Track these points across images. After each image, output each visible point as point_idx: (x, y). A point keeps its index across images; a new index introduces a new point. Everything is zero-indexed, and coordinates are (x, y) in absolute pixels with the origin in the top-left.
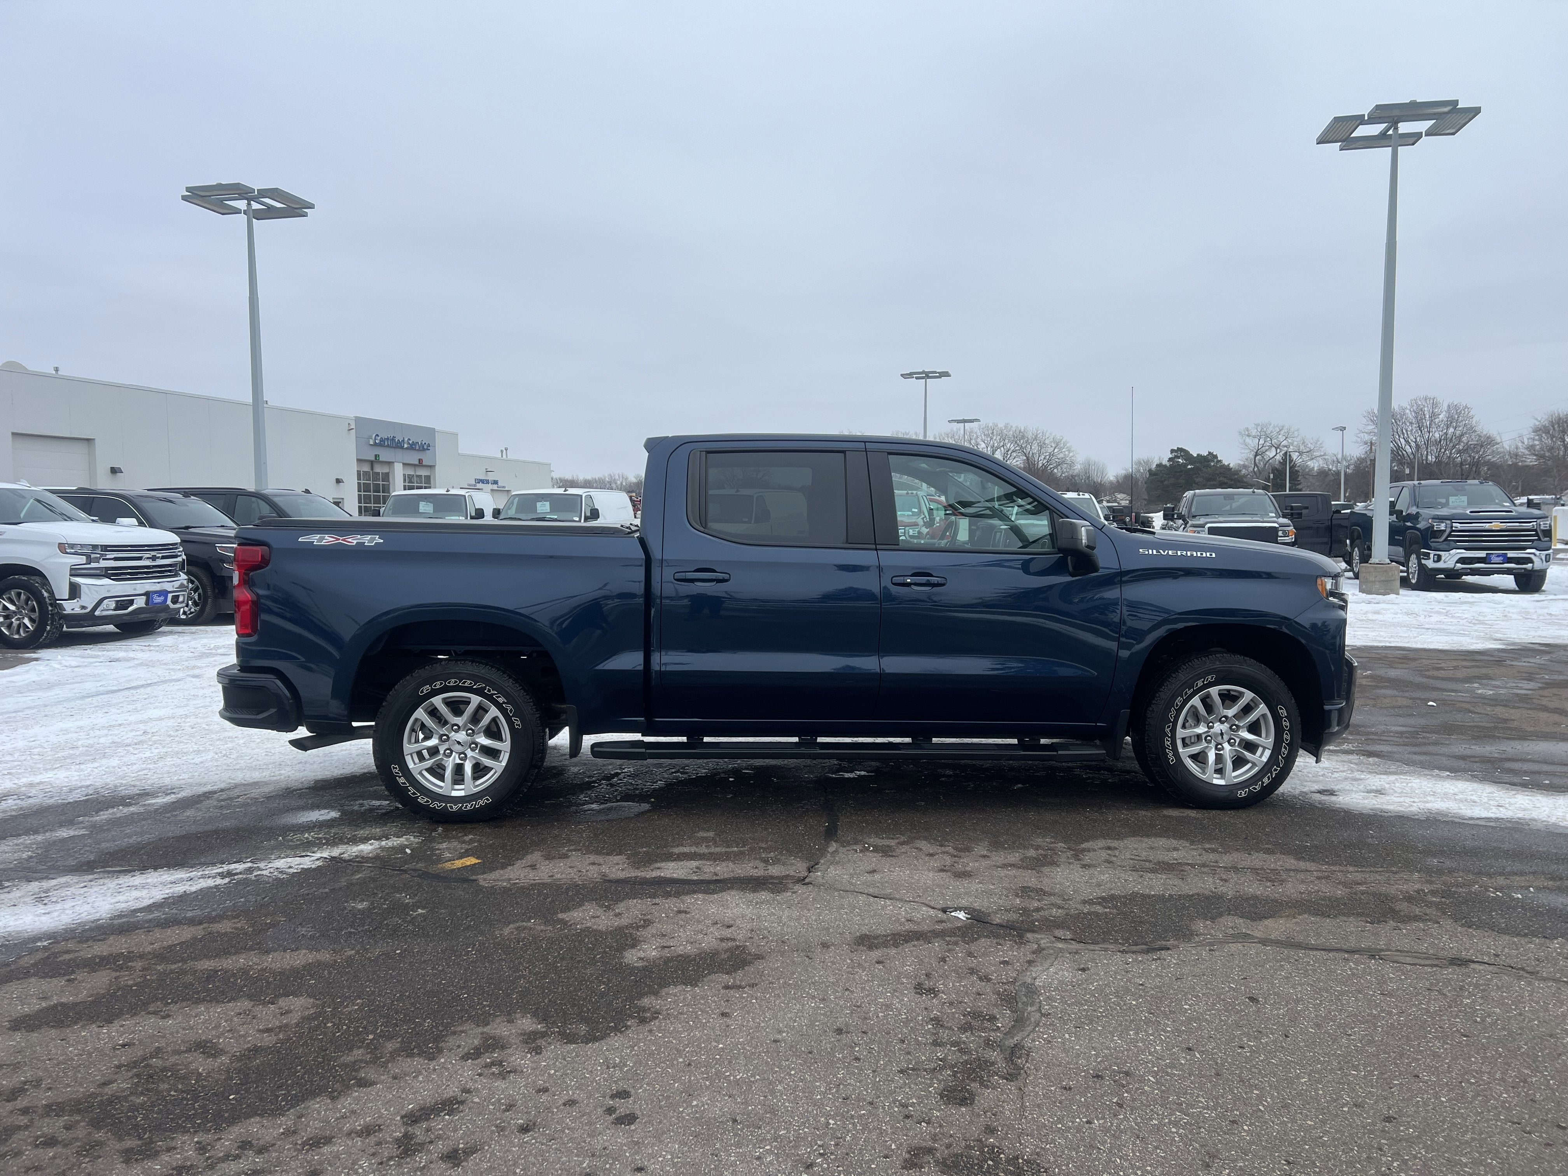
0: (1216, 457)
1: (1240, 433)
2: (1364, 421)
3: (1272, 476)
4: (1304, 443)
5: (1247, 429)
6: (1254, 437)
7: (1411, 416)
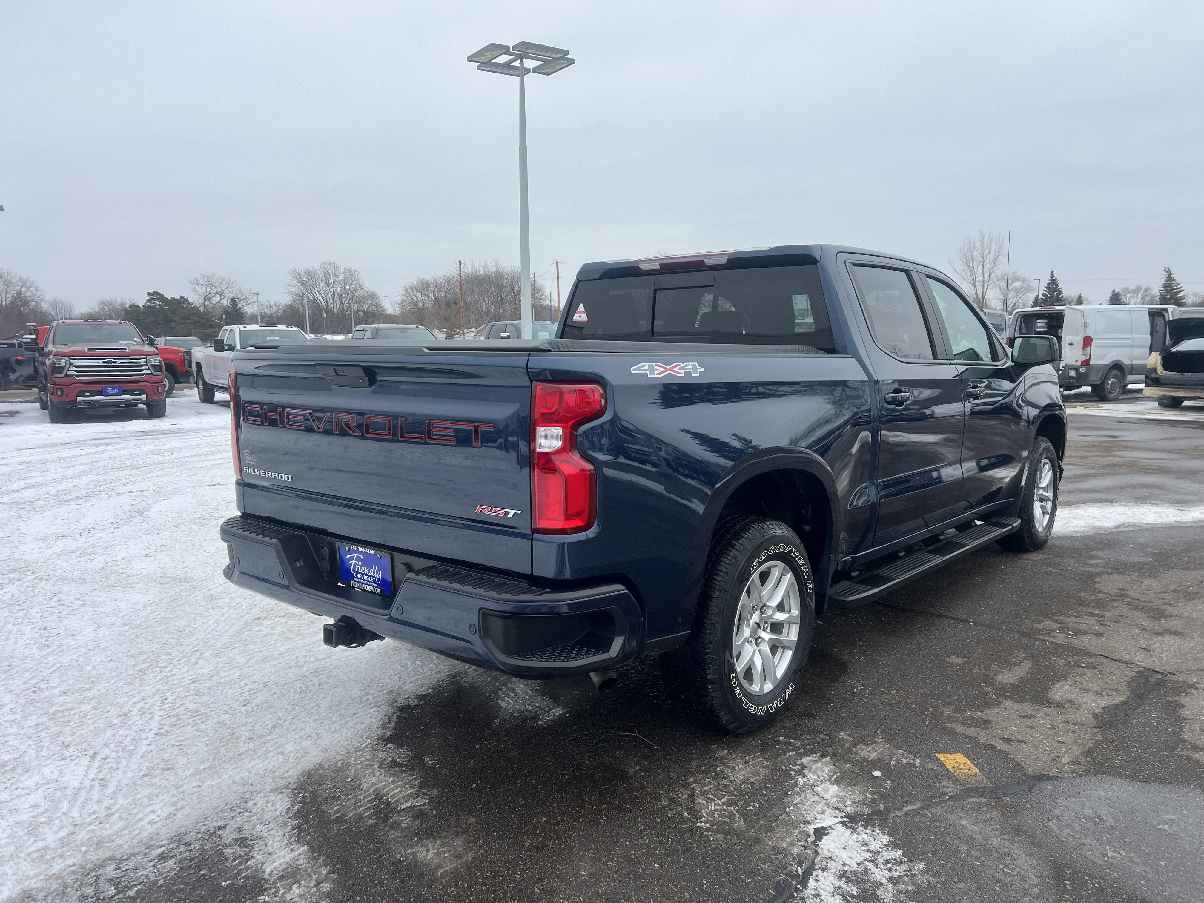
0: (187, 300)
1: (191, 282)
2: (290, 277)
3: (224, 317)
4: (241, 291)
5: (196, 279)
6: (202, 285)
7: (321, 275)
